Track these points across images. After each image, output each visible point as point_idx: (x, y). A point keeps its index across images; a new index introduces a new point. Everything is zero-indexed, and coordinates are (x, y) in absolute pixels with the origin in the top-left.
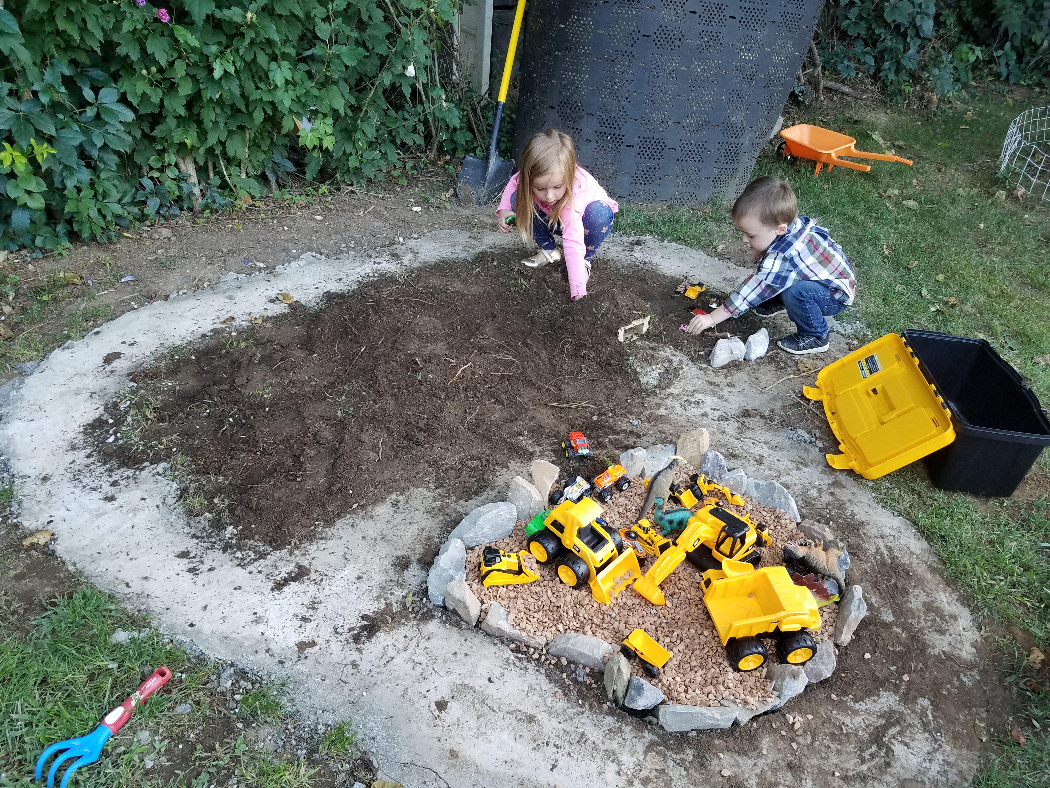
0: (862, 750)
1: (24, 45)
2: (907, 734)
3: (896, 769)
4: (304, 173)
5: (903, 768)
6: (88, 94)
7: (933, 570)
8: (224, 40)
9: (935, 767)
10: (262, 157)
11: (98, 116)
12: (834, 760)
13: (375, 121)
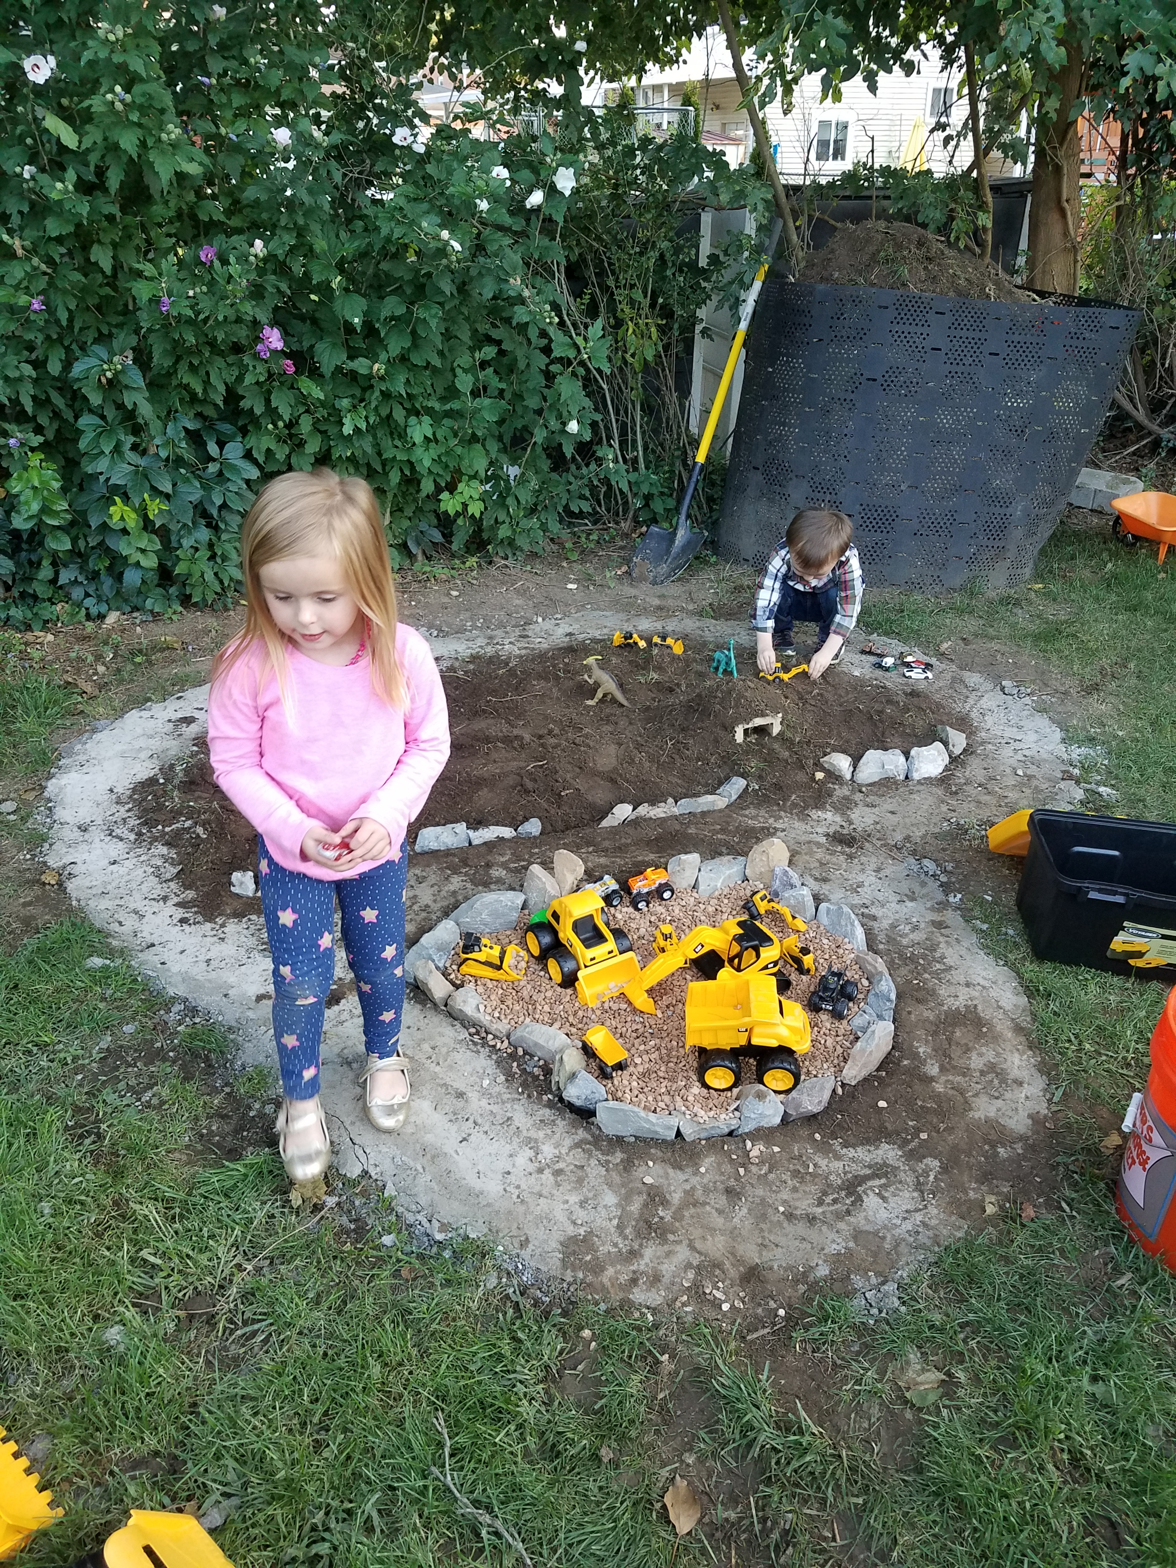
0: (825, 1193)
1: (150, 400)
2: (892, 1189)
3: (858, 1220)
4: (451, 543)
5: (866, 1218)
6: (213, 448)
7: (1018, 1029)
8: (358, 393)
9: (908, 1226)
10: (406, 524)
11: (220, 474)
12: (785, 1195)
13: (534, 484)
